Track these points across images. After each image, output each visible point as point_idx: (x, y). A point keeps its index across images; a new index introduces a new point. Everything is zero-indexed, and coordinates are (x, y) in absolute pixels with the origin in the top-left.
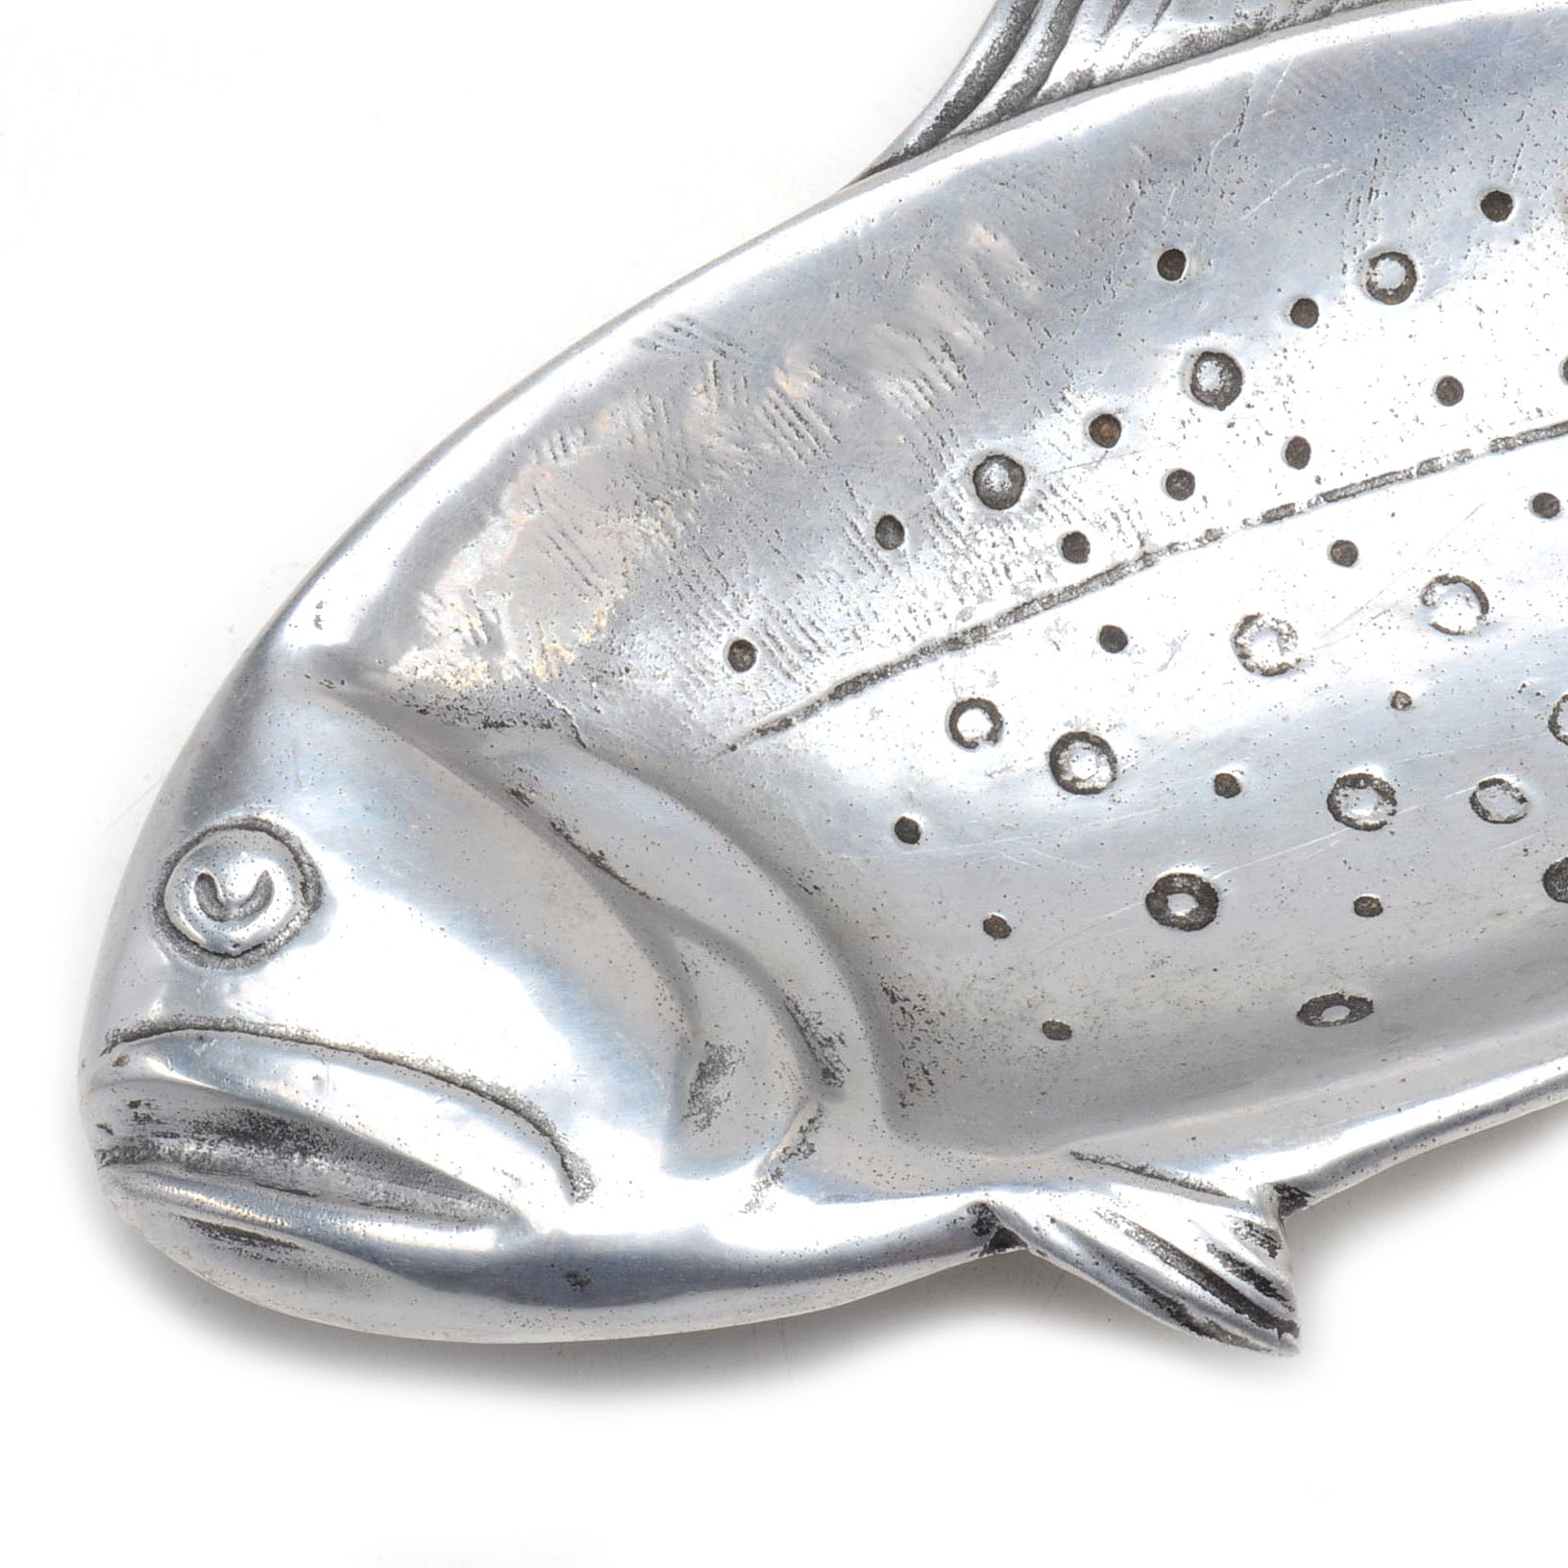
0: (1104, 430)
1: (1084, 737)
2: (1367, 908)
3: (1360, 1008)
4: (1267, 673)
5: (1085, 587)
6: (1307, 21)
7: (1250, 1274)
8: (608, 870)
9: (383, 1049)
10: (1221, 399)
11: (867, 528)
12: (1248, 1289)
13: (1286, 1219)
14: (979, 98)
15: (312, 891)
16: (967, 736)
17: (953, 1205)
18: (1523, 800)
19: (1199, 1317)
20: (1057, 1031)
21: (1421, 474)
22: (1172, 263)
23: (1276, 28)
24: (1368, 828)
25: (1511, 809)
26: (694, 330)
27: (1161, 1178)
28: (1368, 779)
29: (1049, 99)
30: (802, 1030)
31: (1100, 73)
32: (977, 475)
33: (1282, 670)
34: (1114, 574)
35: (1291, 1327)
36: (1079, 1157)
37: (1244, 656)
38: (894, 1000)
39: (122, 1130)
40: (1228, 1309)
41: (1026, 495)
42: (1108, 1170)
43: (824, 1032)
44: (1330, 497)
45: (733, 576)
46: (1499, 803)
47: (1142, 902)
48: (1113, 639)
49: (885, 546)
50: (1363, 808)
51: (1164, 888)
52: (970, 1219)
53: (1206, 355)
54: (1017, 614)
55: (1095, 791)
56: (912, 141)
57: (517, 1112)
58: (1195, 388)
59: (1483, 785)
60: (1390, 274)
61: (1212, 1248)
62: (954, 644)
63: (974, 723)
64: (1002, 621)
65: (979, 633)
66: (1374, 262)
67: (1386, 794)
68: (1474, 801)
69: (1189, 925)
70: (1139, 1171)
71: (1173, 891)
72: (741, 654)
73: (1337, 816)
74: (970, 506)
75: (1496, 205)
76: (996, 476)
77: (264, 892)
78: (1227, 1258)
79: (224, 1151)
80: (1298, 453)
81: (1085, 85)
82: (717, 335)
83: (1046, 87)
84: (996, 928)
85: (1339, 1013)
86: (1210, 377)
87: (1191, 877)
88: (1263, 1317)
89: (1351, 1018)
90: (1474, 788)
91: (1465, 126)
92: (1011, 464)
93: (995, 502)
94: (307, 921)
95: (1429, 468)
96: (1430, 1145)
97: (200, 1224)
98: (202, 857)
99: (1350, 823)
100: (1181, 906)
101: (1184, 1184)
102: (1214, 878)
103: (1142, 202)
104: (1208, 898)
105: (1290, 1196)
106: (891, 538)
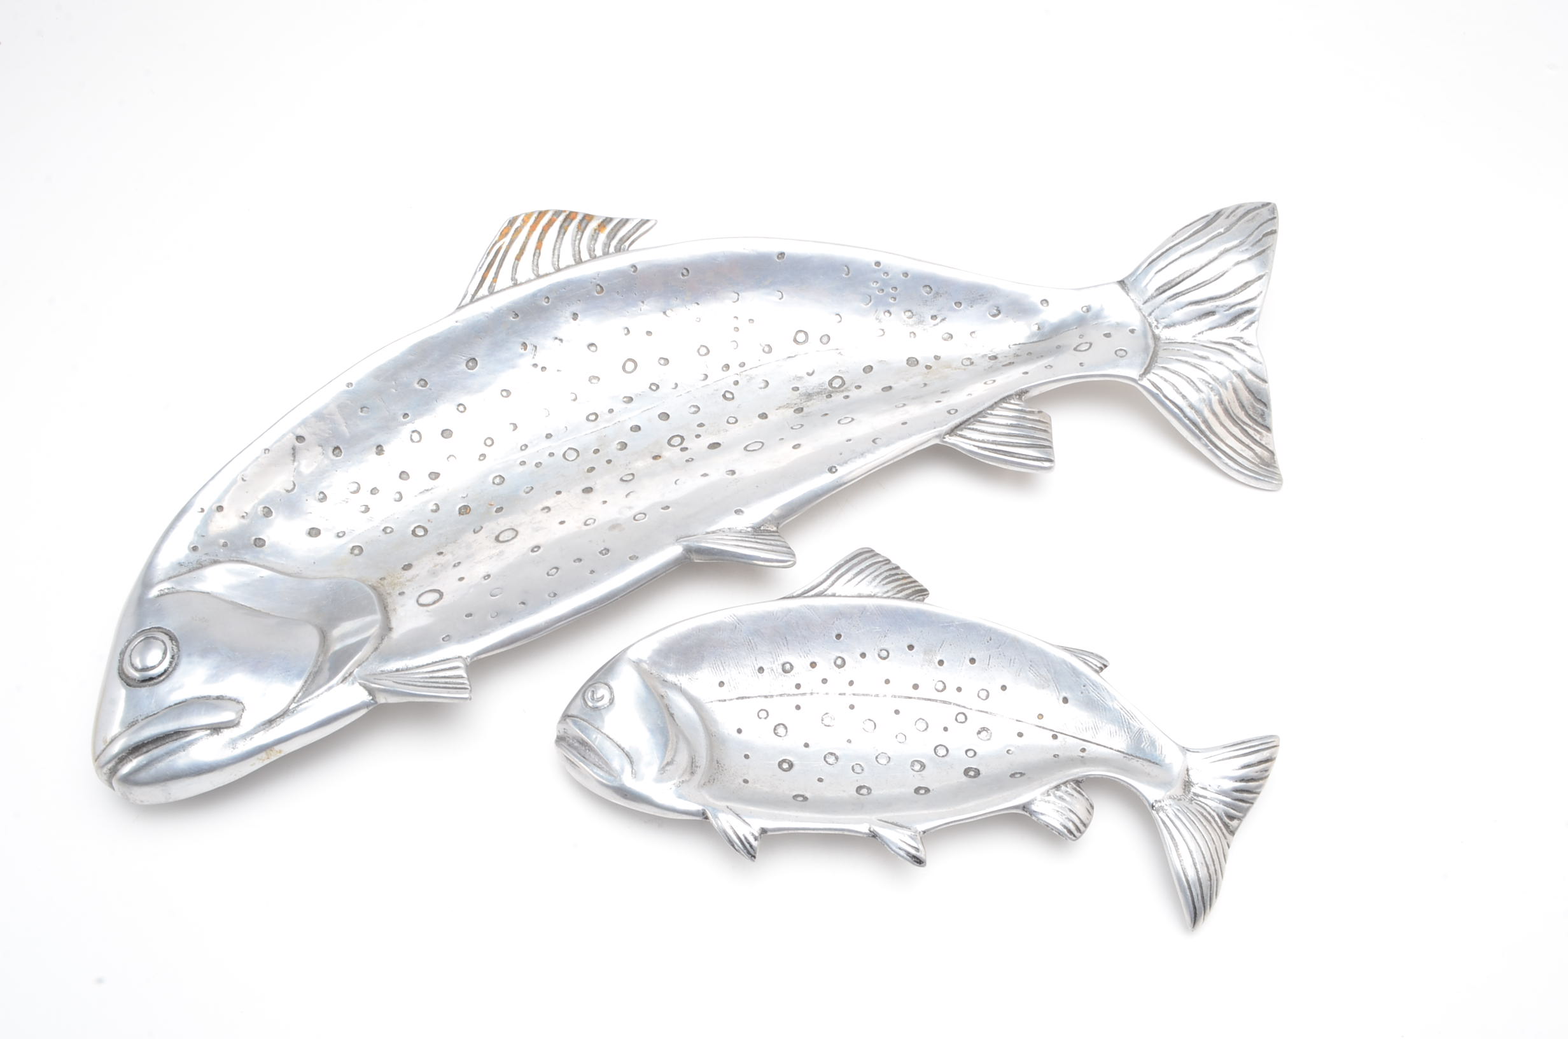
0: (813, 665)
1: (783, 725)
2: (820, 780)
3: (805, 799)
4: (826, 725)
5: (797, 695)
6: (885, 598)
7: (749, 843)
8: (673, 717)
9: (611, 737)
10: (839, 667)
11: (757, 668)
12: (748, 846)
13: (762, 835)
14: (811, 591)
15: (612, 701)
16: (760, 716)
17: (700, 808)
18: (863, 770)
19: (737, 847)
20: (746, 781)
21: (875, 696)
22: (839, 636)
23: (877, 597)
24: (829, 764)
25: (860, 771)
26: (735, 618)
27: (740, 817)
28: (835, 754)
29: (825, 596)
30: (692, 763)
31: (837, 595)
32: (783, 665)
33: (829, 726)
34: (804, 694)
35: (754, 857)
36: (728, 807)
37: (822, 720)
38: (718, 763)
39: (562, 733)
40: (742, 848)
41: (792, 673)
42: (731, 812)
43: (697, 764)
44: (854, 694)
45: (726, 668)
46: (858, 769)
47: (777, 762)
48: (798, 707)
49: (759, 672)
50: (831, 760)
51: (784, 761)
52: (702, 812)
53: (840, 657)
54: (781, 695)
55: (780, 736)
56: (795, 595)
57: (629, 757)
58: (835, 663)
59: (857, 764)
60: (884, 654)
61: (744, 835)
62: (766, 697)
63: (763, 714)
64: (777, 696)
65: (772, 696)
66: (881, 650)
67: (837, 758)
68: (853, 767)
69: (784, 770)
70: (737, 815)
71: (786, 762)
72: (721, 684)
73: (825, 759)
74: (780, 670)
75: (911, 647)
76: (788, 667)
77: (602, 698)
78: (746, 838)
79: (577, 744)
80: (851, 683)
81: (834, 595)
82: (739, 620)
83: (825, 593)
84: (747, 757)
85: (801, 799)
86: (839, 662)
87: (790, 761)
88: (749, 853)
89: (802, 801)
90: (854, 764)
91: (909, 630)
92: (791, 665)
93: (785, 671)
94: (608, 706)
95: (877, 696)
96: (796, 832)
97: (565, 756)
98: (595, 687)
99: (827, 762)
100: (785, 766)
101: (744, 821)
102: (794, 763)
103: (836, 622)
104: (791, 765)
105: (764, 831)
106: (761, 671)
